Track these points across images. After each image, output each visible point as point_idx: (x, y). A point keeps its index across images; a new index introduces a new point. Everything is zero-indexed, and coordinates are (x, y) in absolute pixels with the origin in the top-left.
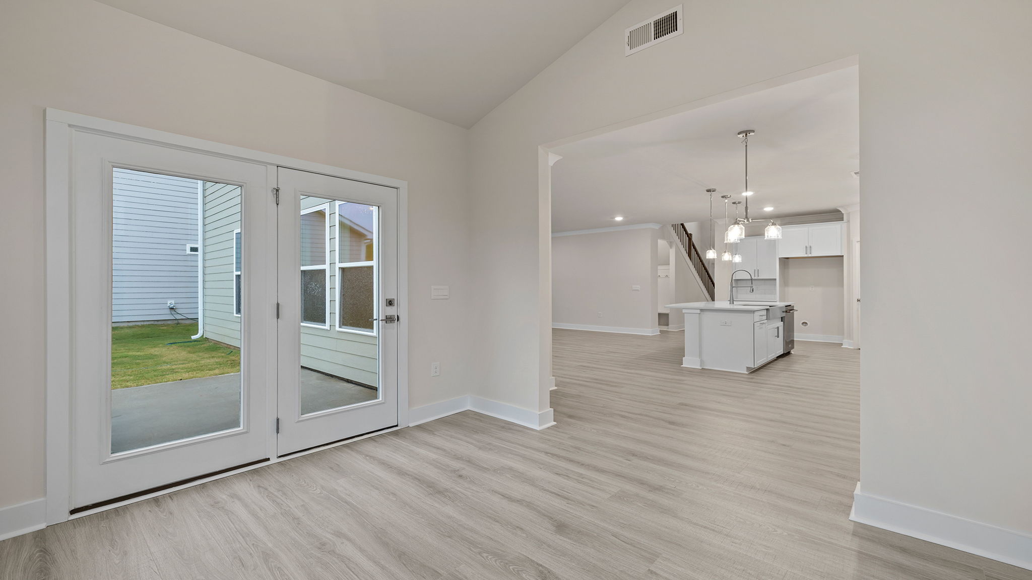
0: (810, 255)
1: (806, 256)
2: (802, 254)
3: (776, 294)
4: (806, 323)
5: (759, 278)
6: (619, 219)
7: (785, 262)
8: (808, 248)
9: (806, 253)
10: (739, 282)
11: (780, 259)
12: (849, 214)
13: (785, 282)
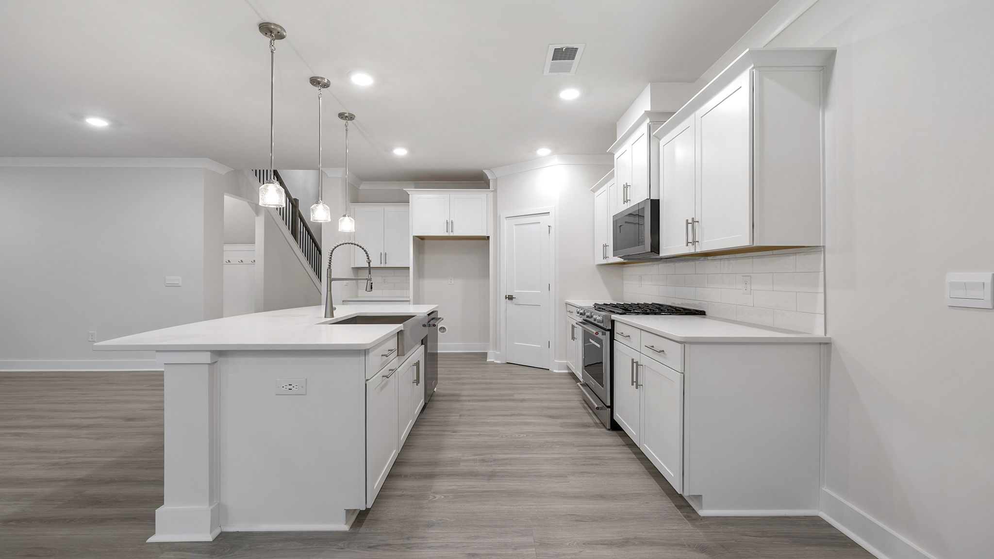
0: (451, 234)
1: (446, 234)
2: (441, 232)
3: (409, 288)
4: (444, 328)
5: (387, 266)
6: (97, 123)
7: (420, 241)
8: (450, 224)
9: (447, 232)
10: (360, 271)
11: (415, 237)
12: (496, 180)
13: (420, 273)
